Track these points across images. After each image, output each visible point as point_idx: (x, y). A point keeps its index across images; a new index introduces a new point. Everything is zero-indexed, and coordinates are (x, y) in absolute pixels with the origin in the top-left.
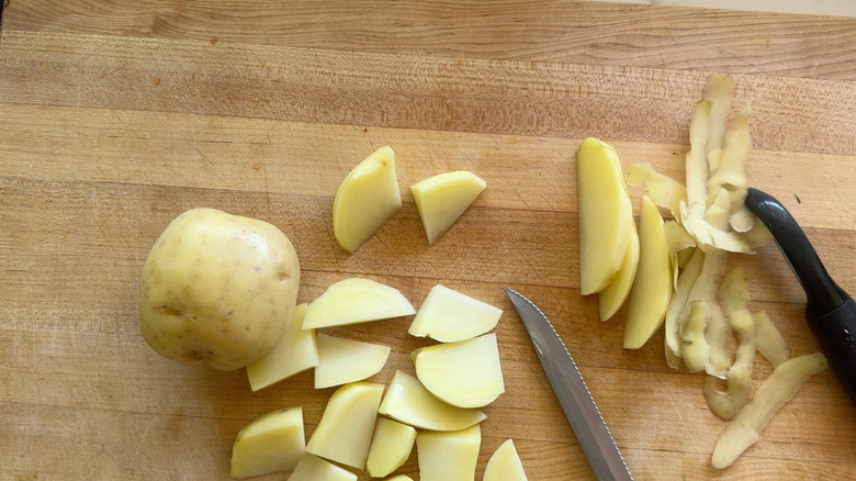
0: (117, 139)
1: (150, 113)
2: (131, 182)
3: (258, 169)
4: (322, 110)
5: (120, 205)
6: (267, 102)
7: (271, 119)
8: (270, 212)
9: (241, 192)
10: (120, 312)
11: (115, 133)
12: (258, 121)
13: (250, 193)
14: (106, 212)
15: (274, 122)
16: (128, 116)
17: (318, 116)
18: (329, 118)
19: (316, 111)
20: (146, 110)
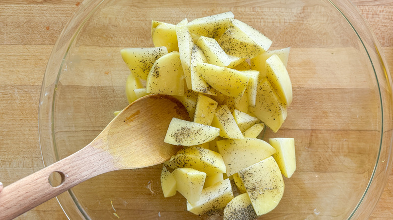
0: (27, 61)
1: (45, 46)
2: (36, 84)
3: (107, 74)
4: (140, 40)
5: (30, 97)
6: (111, 38)
7: (113, 46)
8: (115, 96)
9: (99, 87)
10: (34, 156)
11: (26, 58)
12: (107, 48)
13: (104, 87)
14: (23, 101)
15: (115, 48)
16: (32, 48)
17: (138, 43)
18: (144, 44)
19: (137, 41)
20: (42, 44)
